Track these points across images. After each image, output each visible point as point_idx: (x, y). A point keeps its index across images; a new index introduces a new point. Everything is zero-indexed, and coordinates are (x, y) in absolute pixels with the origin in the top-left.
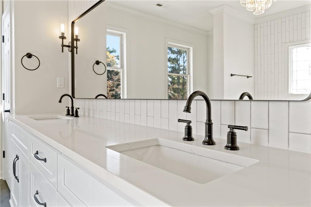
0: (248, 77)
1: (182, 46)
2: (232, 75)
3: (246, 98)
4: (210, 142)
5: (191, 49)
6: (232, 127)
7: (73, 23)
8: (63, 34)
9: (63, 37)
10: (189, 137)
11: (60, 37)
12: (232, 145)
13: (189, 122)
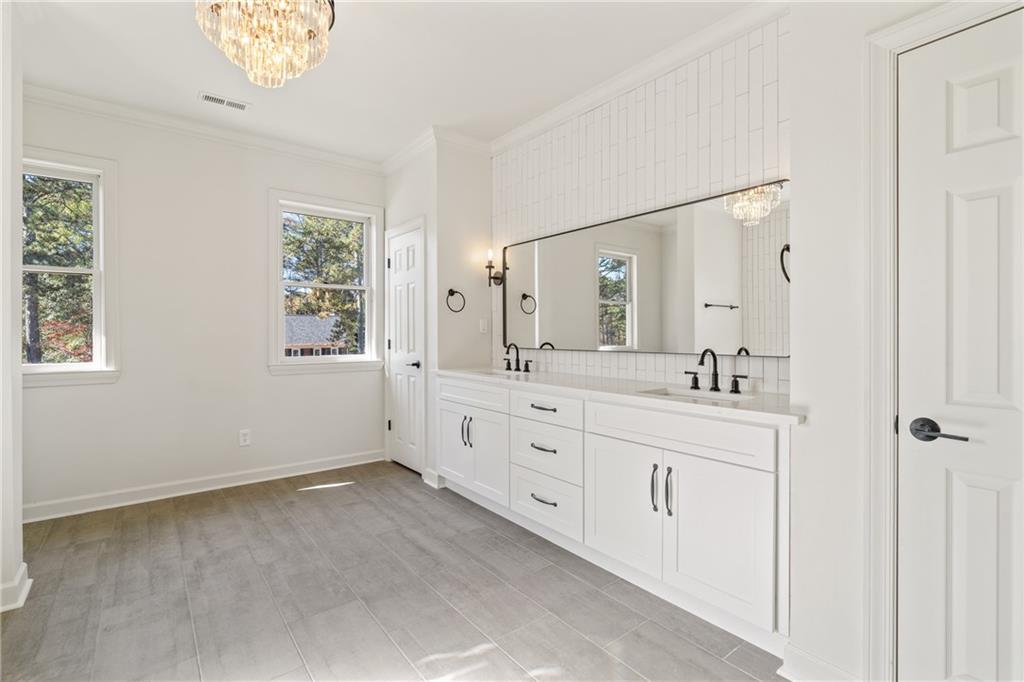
0: (732, 308)
1: (622, 255)
2: (707, 306)
3: (743, 353)
4: (716, 388)
5: (635, 258)
6: (735, 377)
7: (505, 248)
8: (491, 262)
9: (490, 267)
10: (696, 386)
11: (487, 267)
12: (735, 390)
13: (696, 374)
